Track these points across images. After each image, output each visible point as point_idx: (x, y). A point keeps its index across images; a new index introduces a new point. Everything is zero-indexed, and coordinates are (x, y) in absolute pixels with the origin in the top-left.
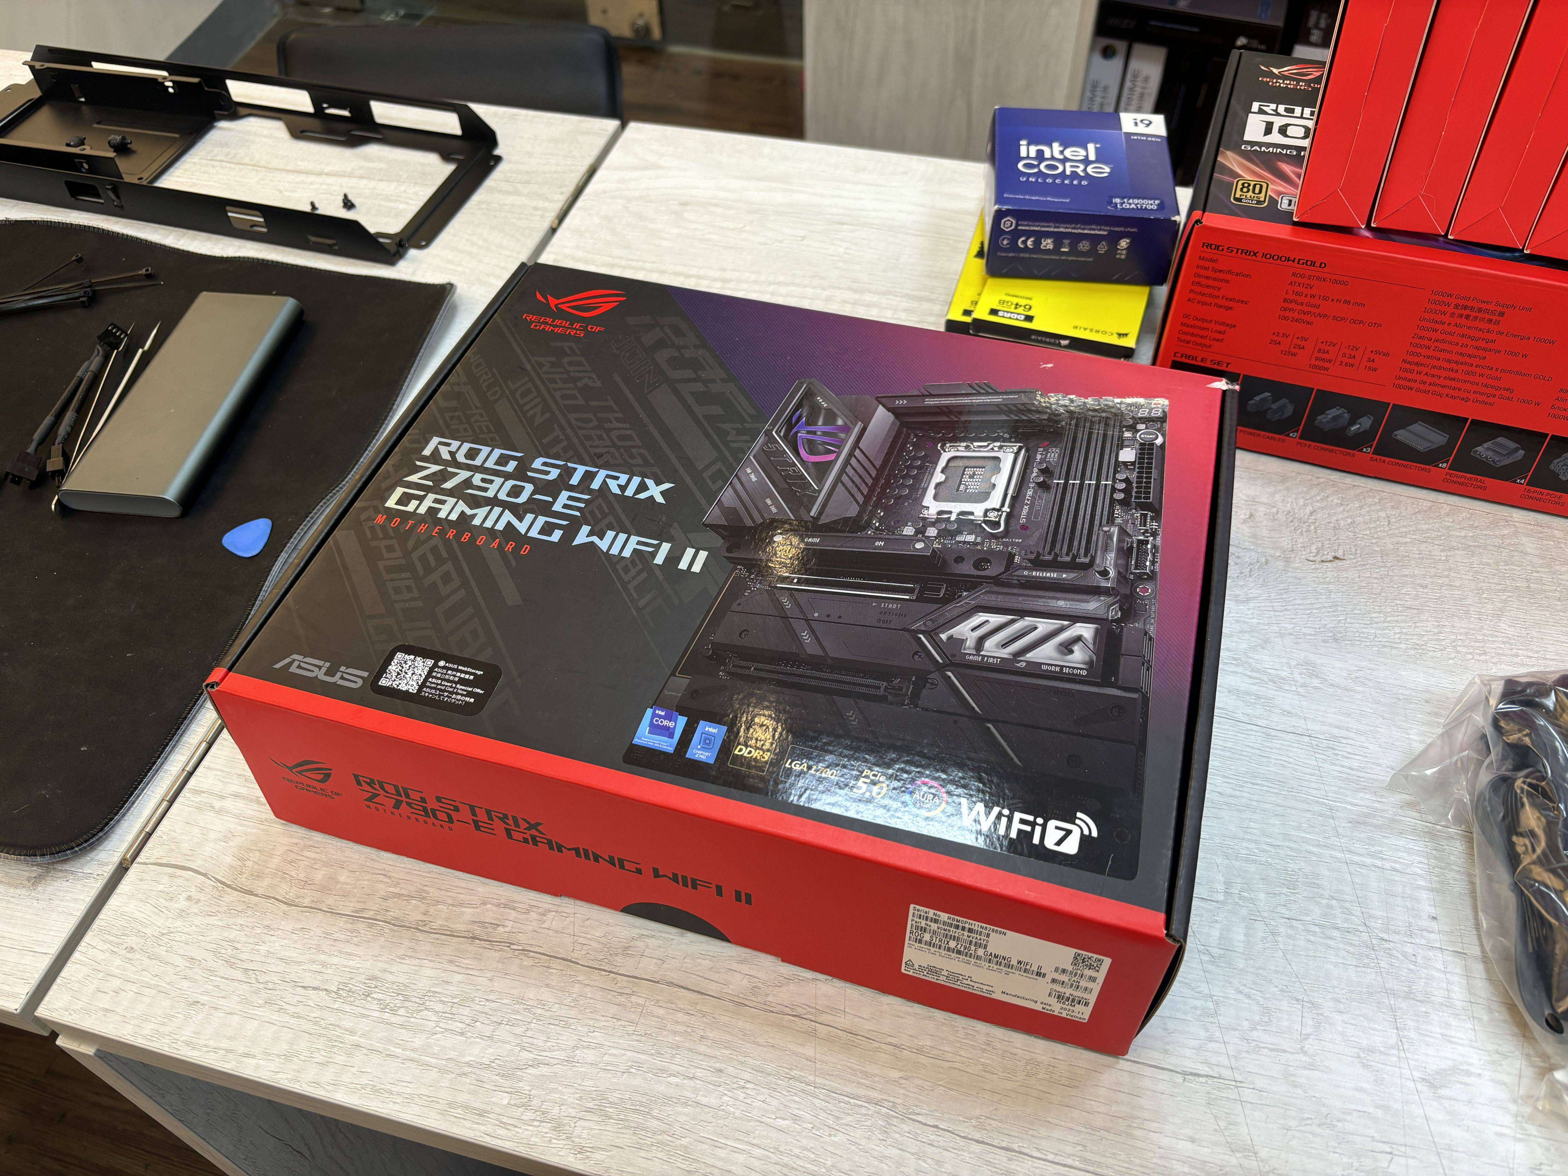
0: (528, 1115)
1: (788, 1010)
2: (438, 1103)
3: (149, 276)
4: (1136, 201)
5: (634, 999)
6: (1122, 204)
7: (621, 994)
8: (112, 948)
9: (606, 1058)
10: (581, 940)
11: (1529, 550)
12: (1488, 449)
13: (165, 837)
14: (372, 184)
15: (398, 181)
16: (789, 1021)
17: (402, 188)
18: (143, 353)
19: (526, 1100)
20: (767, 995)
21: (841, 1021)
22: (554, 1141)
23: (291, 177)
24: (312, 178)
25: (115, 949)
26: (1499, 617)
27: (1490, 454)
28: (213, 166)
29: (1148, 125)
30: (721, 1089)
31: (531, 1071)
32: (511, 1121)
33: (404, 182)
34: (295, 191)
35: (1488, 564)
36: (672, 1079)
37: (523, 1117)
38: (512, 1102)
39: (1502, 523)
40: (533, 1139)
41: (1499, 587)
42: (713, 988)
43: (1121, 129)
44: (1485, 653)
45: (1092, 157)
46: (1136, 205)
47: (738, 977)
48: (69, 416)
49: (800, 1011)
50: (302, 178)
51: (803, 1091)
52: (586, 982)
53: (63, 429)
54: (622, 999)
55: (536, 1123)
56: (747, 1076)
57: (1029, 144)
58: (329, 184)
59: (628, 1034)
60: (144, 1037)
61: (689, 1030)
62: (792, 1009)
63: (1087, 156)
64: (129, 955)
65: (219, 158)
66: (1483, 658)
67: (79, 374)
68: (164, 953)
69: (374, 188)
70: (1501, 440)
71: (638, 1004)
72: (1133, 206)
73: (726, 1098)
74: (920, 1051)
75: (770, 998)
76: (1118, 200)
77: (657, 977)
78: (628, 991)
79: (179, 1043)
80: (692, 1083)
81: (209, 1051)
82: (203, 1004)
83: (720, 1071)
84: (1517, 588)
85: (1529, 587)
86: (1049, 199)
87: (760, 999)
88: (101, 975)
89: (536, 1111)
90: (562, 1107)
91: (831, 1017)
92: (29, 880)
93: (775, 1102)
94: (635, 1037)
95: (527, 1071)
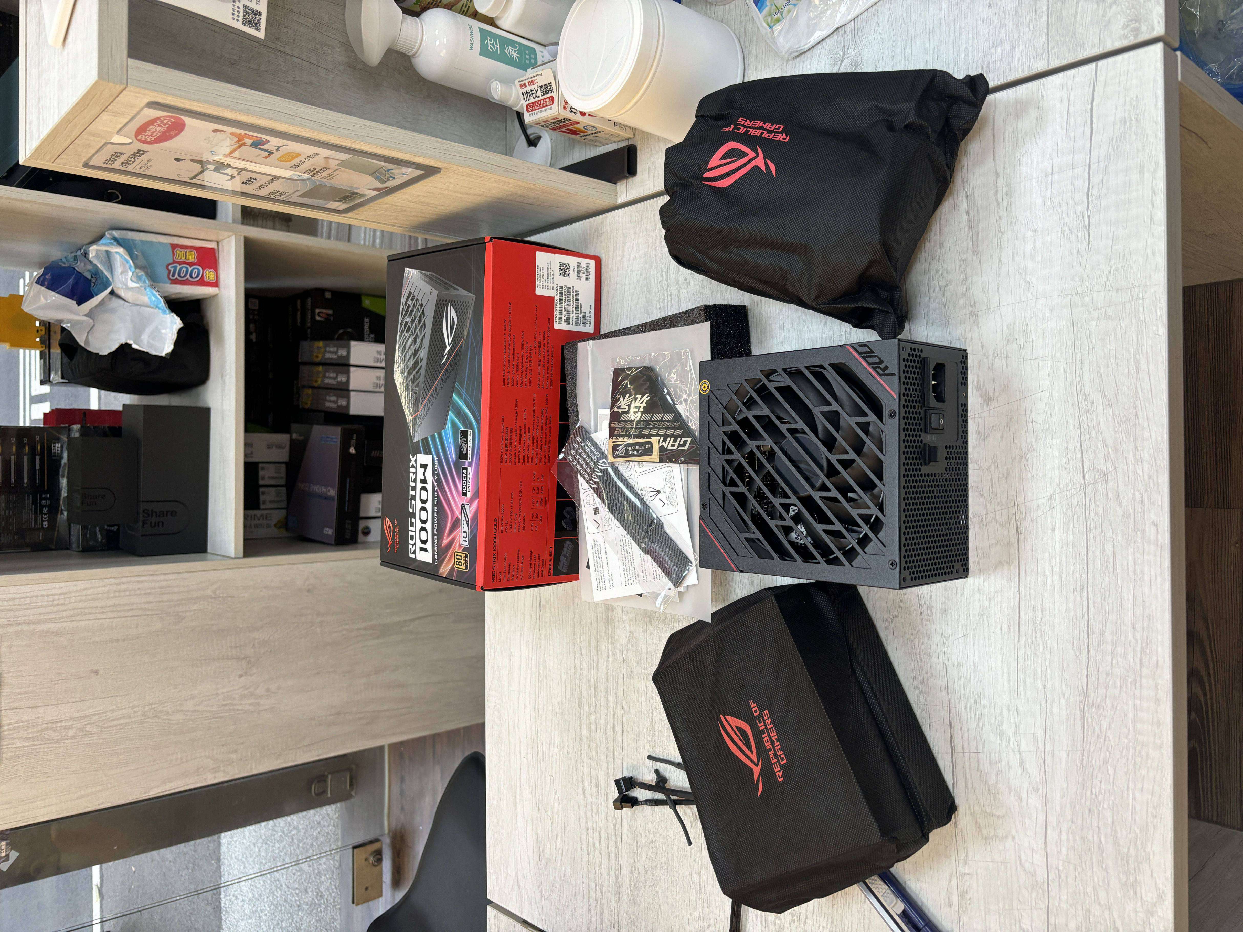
1: (1042, 768)
5: (1061, 868)
7: (1060, 876)
9: (1101, 884)
10: (1034, 904)
16: (1048, 767)
20: (1036, 782)
21: (1040, 735)
22: (1159, 915)
30: (1100, 809)
36: (1103, 842)
42: (1042, 817)
47: (1030, 801)
49: (1041, 761)
51: (1088, 757)
52: (1058, 899)
54: (1063, 876)
56: (1089, 793)
59: (1083, 870)
61: (1070, 831)
71: (1063, 865)
73: (1105, 806)
74: (1045, 687)
75: (1038, 780)
77: (1043, 853)
78: (1057, 872)
80: (1102, 828)
83: (1090, 810)
87: (1040, 787)
90: (1138, 911)
91: (1040, 742)
93: (1100, 775)
94: (1084, 866)
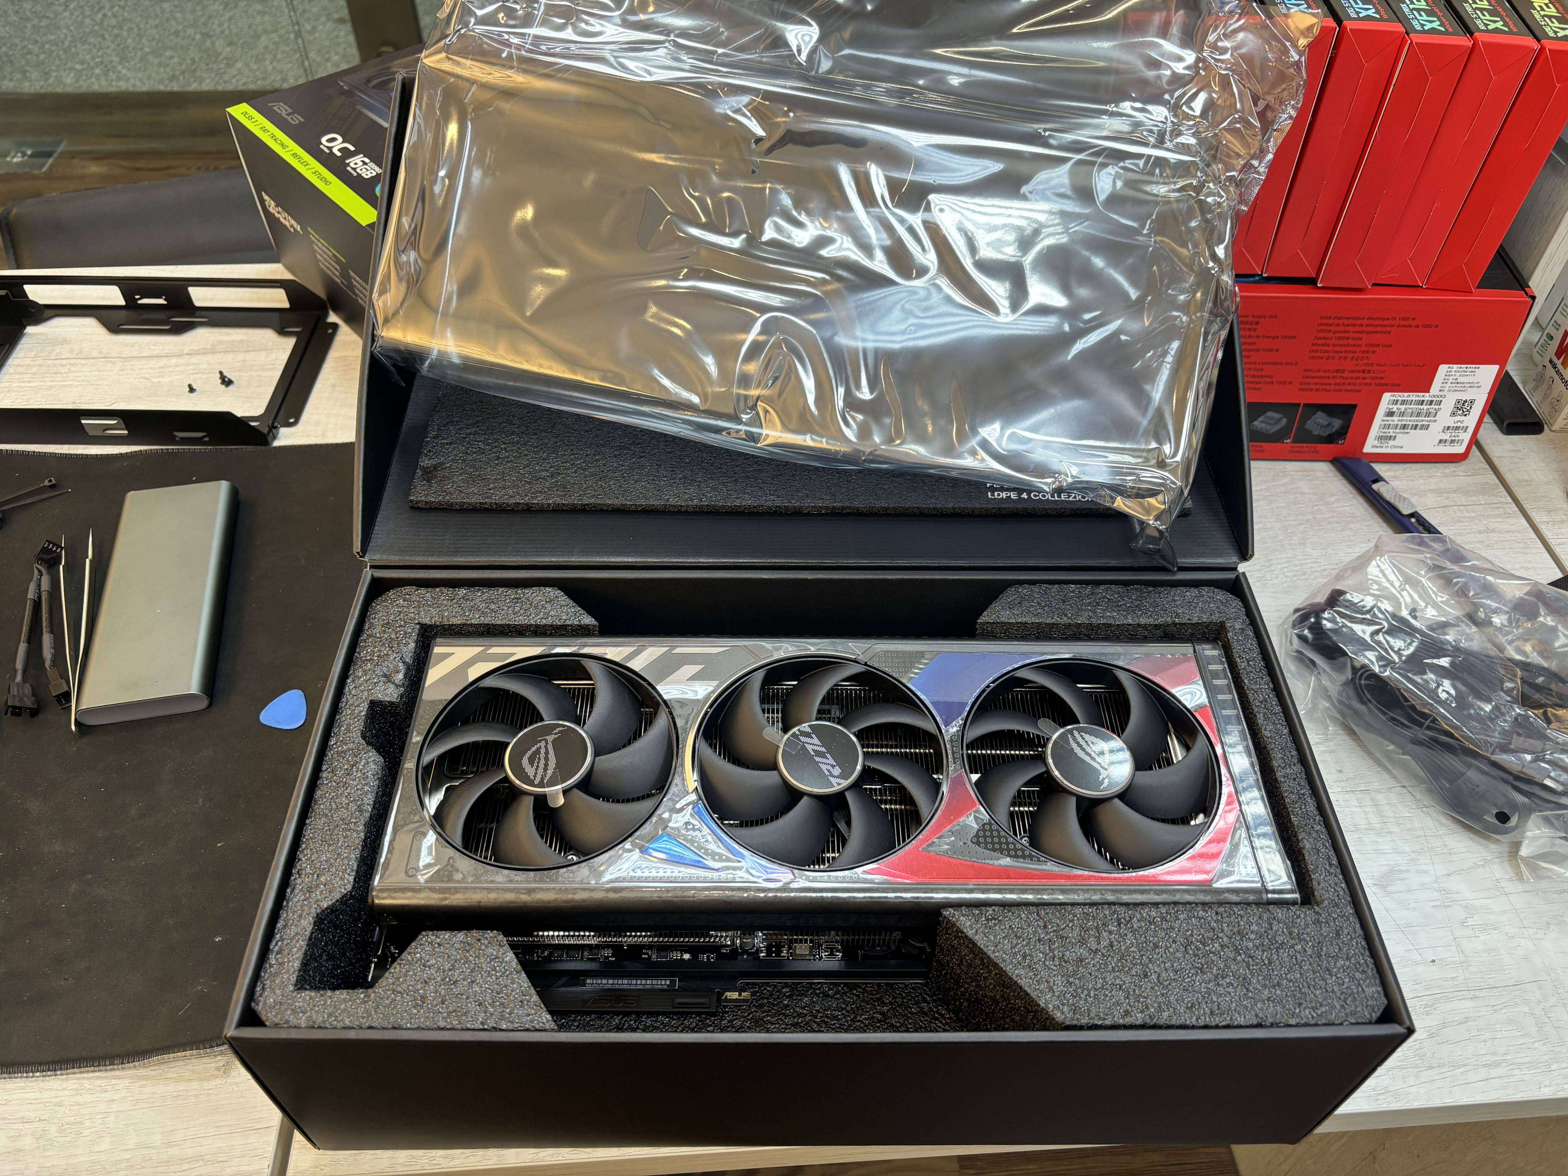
3: (52, 487)
11: (1307, 491)
12: (1262, 422)
18: (91, 561)
26: (1304, 544)
27: (1263, 425)
35: (1283, 507)
39: (1282, 474)
41: (1296, 523)
44: (1304, 573)
48: (47, 639)
53: (47, 653)
66: (1303, 577)
67: (31, 596)
70: (1269, 414)
84: (1308, 520)
85: (1315, 518)
92: (218, 1069)
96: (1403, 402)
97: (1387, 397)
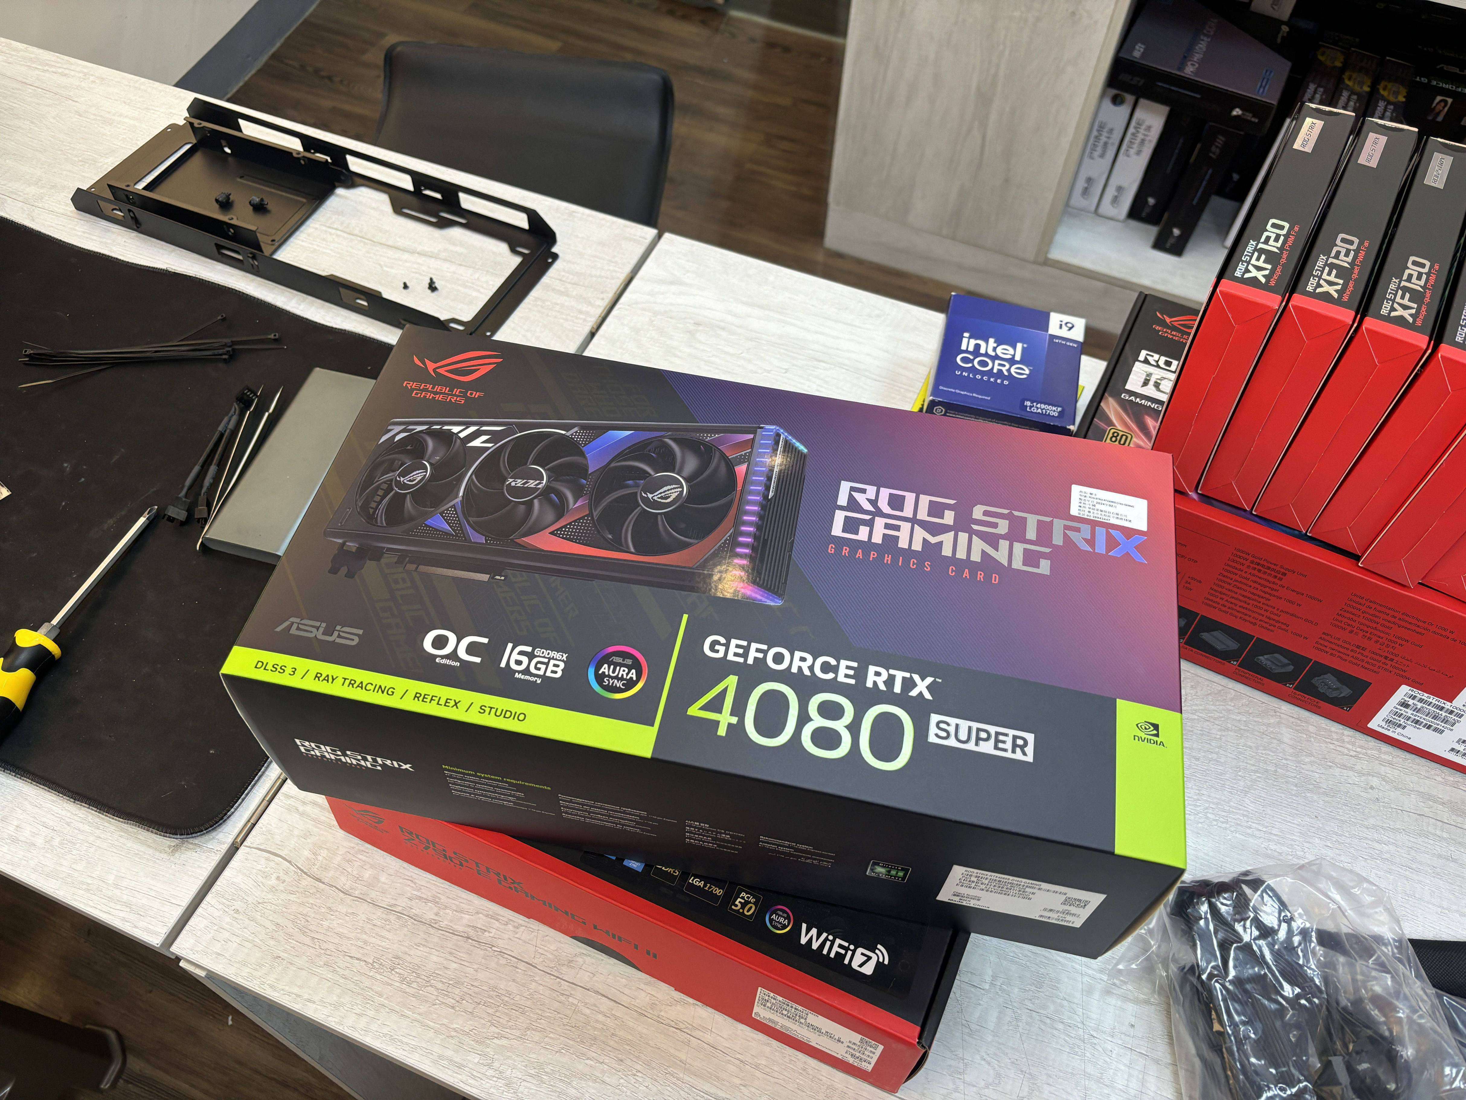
0: (490, 1072)
1: (673, 1024)
2: (432, 1054)
3: (275, 340)
4: (1043, 406)
5: (571, 999)
6: (1031, 407)
7: (563, 994)
8: (224, 908)
9: (546, 1039)
10: (540, 951)
11: (1286, 740)
12: (1267, 659)
13: (264, 829)
14: (453, 268)
15: (473, 268)
16: (673, 1032)
17: (476, 276)
18: (269, 415)
19: (490, 1062)
20: (661, 1011)
21: (708, 1037)
22: (505, 1093)
23: (390, 253)
24: (406, 256)
25: (227, 910)
26: (1246, 792)
27: (1269, 663)
28: (331, 234)
29: (1070, 329)
30: (620, 1073)
31: (496, 1041)
32: (479, 1075)
33: (478, 269)
34: (392, 268)
35: (1251, 747)
36: (589, 1062)
37: (487, 1073)
38: (481, 1062)
39: (1272, 713)
40: (492, 1090)
41: (1253, 768)
42: (625, 1000)
43: (1047, 331)
44: (1227, 822)
45: (1018, 358)
46: (1042, 410)
47: (643, 994)
48: (213, 469)
49: (682, 1026)
50: (398, 254)
51: (674, 1084)
52: (540, 982)
53: (208, 481)
54: (563, 998)
55: (495, 1079)
56: (639, 1067)
57: (970, 338)
58: (418, 264)
59: (564, 1025)
60: (243, 977)
61: (605, 1028)
62: (676, 1024)
63: (1014, 356)
64: (236, 915)
65: (335, 226)
66: (1224, 825)
67: (220, 428)
68: (259, 917)
69: (454, 273)
70: (1277, 655)
71: (574, 1004)
72: (1039, 411)
73: (622, 1081)
74: (757, 1067)
75: (662, 1013)
76: (1028, 403)
77: (588, 986)
78: (567, 993)
79: (266, 985)
80: (601, 1066)
81: (285, 994)
82: (282, 959)
83: (621, 1061)
84: (1267, 771)
85: (1276, 771)
86: (974, 395)
87: (656, 1013)
88: (216, 928)
89: (496, 1070)
90: (513, 1070)
91: (701, 1034)
92: (170, 847)
93: (654, 1089)
94: (567, 1027)
95: (493, 1041)
96: (1421, 700)
97: (1404, 690)
